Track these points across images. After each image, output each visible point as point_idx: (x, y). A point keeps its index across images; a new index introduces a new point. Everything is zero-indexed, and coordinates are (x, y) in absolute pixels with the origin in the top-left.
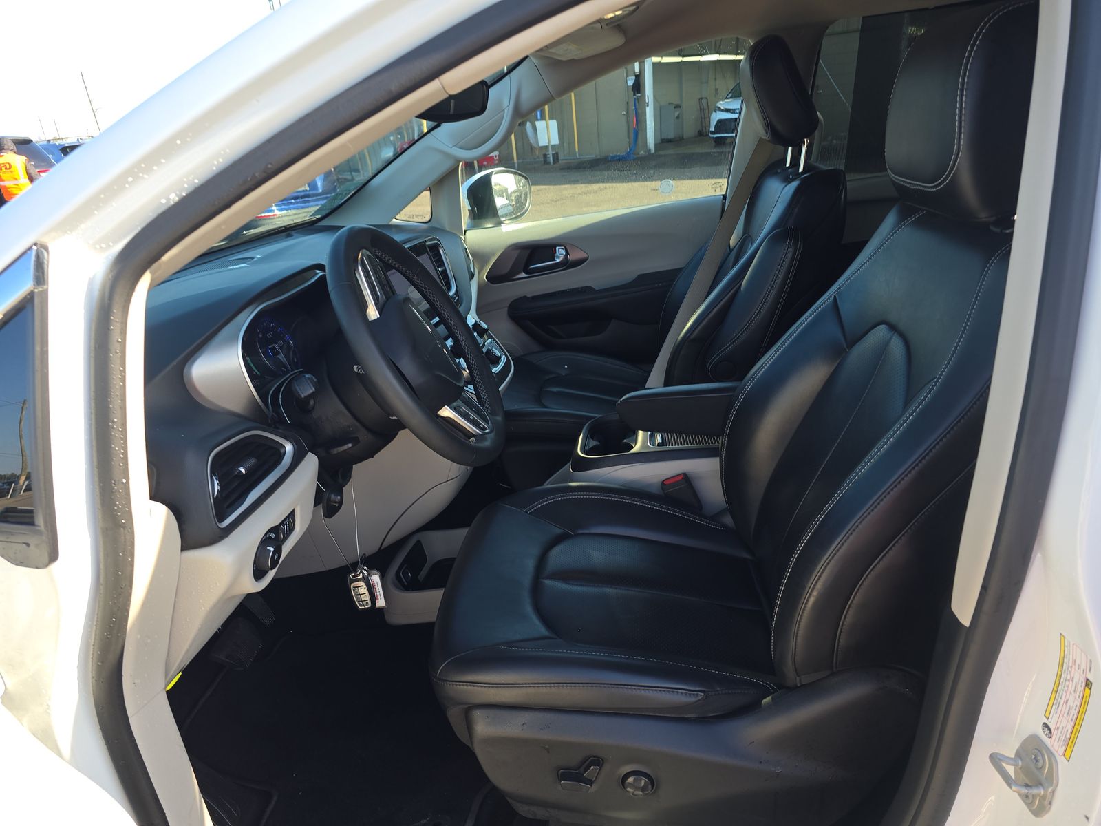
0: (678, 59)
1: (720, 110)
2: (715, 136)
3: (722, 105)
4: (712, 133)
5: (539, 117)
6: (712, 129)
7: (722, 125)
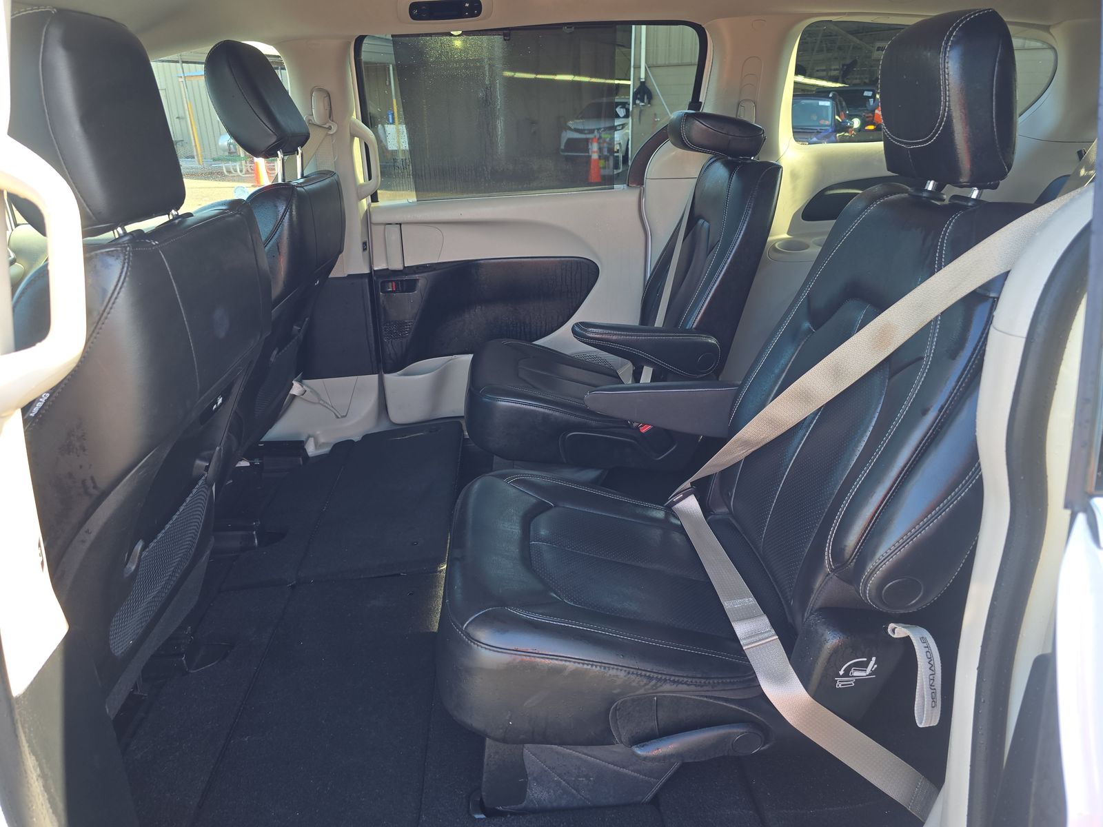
0: (532, 76)
1: (570, 129)
2: (566, 154)
3: (571, 124)
4: (563, 151)
5: (391, 121)
6: (562, 147)
7: (572, 144)
